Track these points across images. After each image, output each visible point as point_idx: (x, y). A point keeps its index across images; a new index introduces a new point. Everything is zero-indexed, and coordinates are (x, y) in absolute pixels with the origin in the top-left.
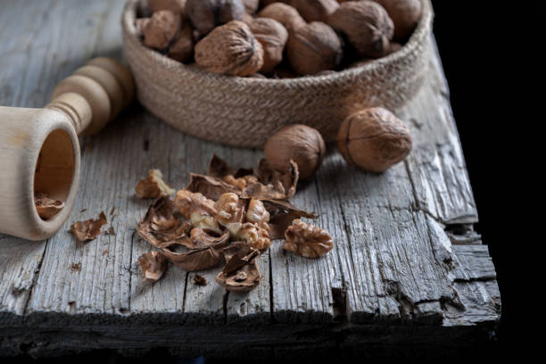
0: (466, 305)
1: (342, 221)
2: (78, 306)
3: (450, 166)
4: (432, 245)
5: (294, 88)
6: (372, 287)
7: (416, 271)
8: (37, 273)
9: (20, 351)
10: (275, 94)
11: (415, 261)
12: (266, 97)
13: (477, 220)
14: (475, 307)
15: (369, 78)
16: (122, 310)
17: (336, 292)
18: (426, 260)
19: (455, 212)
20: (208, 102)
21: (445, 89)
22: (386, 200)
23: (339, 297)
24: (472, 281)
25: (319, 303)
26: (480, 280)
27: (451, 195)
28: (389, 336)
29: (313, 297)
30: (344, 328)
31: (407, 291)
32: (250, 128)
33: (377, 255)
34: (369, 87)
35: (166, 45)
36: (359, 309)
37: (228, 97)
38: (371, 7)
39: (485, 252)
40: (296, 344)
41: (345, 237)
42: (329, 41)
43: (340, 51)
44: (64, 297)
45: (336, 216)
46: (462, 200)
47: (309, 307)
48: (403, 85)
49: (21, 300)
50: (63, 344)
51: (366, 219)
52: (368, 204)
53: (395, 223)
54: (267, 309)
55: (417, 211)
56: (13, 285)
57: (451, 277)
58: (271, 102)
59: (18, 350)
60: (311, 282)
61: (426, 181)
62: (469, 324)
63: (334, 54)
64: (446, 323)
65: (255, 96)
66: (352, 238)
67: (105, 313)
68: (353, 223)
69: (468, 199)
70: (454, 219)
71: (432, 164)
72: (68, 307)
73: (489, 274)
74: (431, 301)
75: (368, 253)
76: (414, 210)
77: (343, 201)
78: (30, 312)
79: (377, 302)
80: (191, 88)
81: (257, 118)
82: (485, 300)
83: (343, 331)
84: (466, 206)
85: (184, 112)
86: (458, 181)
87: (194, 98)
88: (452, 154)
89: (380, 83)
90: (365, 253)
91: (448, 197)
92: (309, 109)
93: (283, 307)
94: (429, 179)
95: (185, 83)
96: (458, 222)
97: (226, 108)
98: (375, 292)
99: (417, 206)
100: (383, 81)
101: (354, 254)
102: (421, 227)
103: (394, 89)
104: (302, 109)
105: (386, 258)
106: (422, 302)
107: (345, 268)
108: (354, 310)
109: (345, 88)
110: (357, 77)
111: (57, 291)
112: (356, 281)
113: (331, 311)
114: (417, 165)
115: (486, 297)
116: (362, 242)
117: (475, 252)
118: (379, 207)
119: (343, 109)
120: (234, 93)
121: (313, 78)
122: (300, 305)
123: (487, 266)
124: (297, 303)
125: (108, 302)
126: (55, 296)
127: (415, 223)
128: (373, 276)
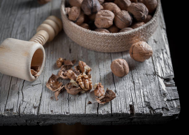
0: (169, 109)
1: (132, 80)
2: (54, 112)
3: (166, 57)
4: (160, 88)
5: (117, 36)
6: (141, 104)
7: (155, 98)
8: (40, 100)
9: (37, 124)
10: (111, 38)
11: (155, 94)
12: (108, 39)
13: (174, 77)
14: (172, 109)
15: (141, 31)
16: (67, 113)
17: (131, 106)
18: (158, 94)
19: (167, 74)
20: (90, 40)
21: (165, 27)
22: (146, 72)
23: (132, 107)
24: (172, 100)
25: (126, 110)
26: (174, 100)
27: (166, 68)
28: (146, 119)
29: (124, 108)
30: (133, 117)
31: (152, 105)
32: (103, 48)
33: (143, 92)
34: (140, 34)
35: (76, 20)
36: (138, 112)
37: (96, 38)
38: (141, 6)
39: (176, 89)
40: (119, 121)
41: (133, 86)
42: (128, 18)
43: (131, 21)
44: (49, 109)
45: (131, 78)
46: (169, 70)
47: (123, 112)
48: (151, 30)
49: (36, 109)
50: (49, 122)
51: (140, 79)
52: (140, 73)
53: (149, 80)
54: (110, 112)
55: (155, 75)
56: (34, 105)
57: (165, 99)
58: (110, 40)
59: (36, 124)
60: (123, 103)
61: (158, 63)
62: (170, 115)
63: (129, 22)
64: (164, 115)
65: (105, 39)
66: (135, 86)
67: (62, 114)
68: (135, 80)
69: (171, 70)
70: (167, 77)
71: (160, 57)
72: (51, 112)
73: (177, 98)
74: (159, 109)
75: (140, 92)
76: (154, 75)
77: (132, 72)
78: (40, 114)
79: (143, 109)
80: (84, 35)
81: (105, 45)
82: (175, 107)
83: (133, 118)
84: (170, 72)
85: (82, 41)
86: (168, 63)
87: (85, 38)
88: (166, 53)
89: (144, 32)
90: (139, 92)
91: (165, 69)
92: (122, 42)
93: (115, 112)
94: (159, 63)
95: (82, 34)
96: (168, 78)
97: (95, 42)
98: (142, 106)
99: (155, 74)
100: (145, 31)
101: (136, 92)
102: (156, 82)
103: (148, 32)
104: (119, 42)
105: (145, 93)
106: (156, 109)
107: (133, 97)
108: (136, 112)
109: (133, 35)
110: (137, 32)
111: (47, 107)
112: (137, 102)
113: (129, 113)
114: (155, 58)
115: (176, 106)
116: (138, 88)
117: (173, 90)
118: (143, 74)
119: (132, 41)
120: (98, 37)
121: (123, 33)
122: (120, 111)
123: (177, 95)
124: (119, 110)
125: (63, 110)
126: (47, 108)
127: (154, 80)
128: (142, 100)
